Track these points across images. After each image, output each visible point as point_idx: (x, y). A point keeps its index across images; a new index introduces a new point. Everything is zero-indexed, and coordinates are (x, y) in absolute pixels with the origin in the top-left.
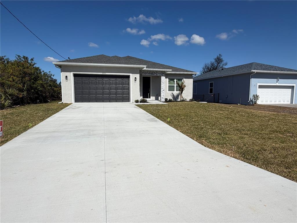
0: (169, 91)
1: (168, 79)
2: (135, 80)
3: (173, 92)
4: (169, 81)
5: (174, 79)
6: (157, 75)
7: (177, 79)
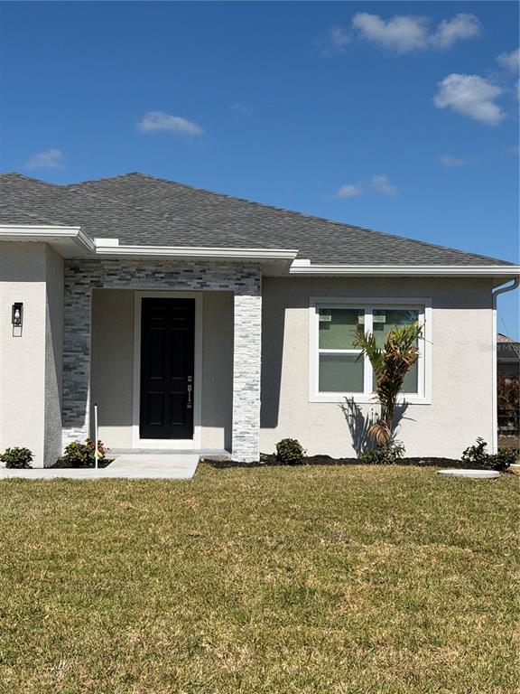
0: (321, 390)
1: (312, 310)
2: (17, 322)
3: (357, 397)
4: (322, 325)
5: (363, 313)
6: (203, 285)
7: (376, 313)
